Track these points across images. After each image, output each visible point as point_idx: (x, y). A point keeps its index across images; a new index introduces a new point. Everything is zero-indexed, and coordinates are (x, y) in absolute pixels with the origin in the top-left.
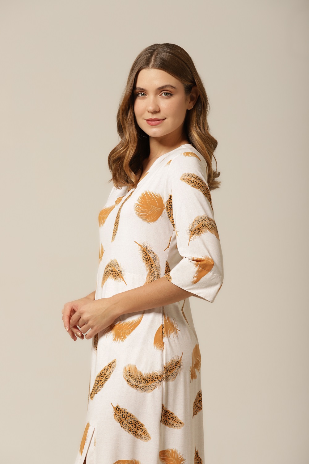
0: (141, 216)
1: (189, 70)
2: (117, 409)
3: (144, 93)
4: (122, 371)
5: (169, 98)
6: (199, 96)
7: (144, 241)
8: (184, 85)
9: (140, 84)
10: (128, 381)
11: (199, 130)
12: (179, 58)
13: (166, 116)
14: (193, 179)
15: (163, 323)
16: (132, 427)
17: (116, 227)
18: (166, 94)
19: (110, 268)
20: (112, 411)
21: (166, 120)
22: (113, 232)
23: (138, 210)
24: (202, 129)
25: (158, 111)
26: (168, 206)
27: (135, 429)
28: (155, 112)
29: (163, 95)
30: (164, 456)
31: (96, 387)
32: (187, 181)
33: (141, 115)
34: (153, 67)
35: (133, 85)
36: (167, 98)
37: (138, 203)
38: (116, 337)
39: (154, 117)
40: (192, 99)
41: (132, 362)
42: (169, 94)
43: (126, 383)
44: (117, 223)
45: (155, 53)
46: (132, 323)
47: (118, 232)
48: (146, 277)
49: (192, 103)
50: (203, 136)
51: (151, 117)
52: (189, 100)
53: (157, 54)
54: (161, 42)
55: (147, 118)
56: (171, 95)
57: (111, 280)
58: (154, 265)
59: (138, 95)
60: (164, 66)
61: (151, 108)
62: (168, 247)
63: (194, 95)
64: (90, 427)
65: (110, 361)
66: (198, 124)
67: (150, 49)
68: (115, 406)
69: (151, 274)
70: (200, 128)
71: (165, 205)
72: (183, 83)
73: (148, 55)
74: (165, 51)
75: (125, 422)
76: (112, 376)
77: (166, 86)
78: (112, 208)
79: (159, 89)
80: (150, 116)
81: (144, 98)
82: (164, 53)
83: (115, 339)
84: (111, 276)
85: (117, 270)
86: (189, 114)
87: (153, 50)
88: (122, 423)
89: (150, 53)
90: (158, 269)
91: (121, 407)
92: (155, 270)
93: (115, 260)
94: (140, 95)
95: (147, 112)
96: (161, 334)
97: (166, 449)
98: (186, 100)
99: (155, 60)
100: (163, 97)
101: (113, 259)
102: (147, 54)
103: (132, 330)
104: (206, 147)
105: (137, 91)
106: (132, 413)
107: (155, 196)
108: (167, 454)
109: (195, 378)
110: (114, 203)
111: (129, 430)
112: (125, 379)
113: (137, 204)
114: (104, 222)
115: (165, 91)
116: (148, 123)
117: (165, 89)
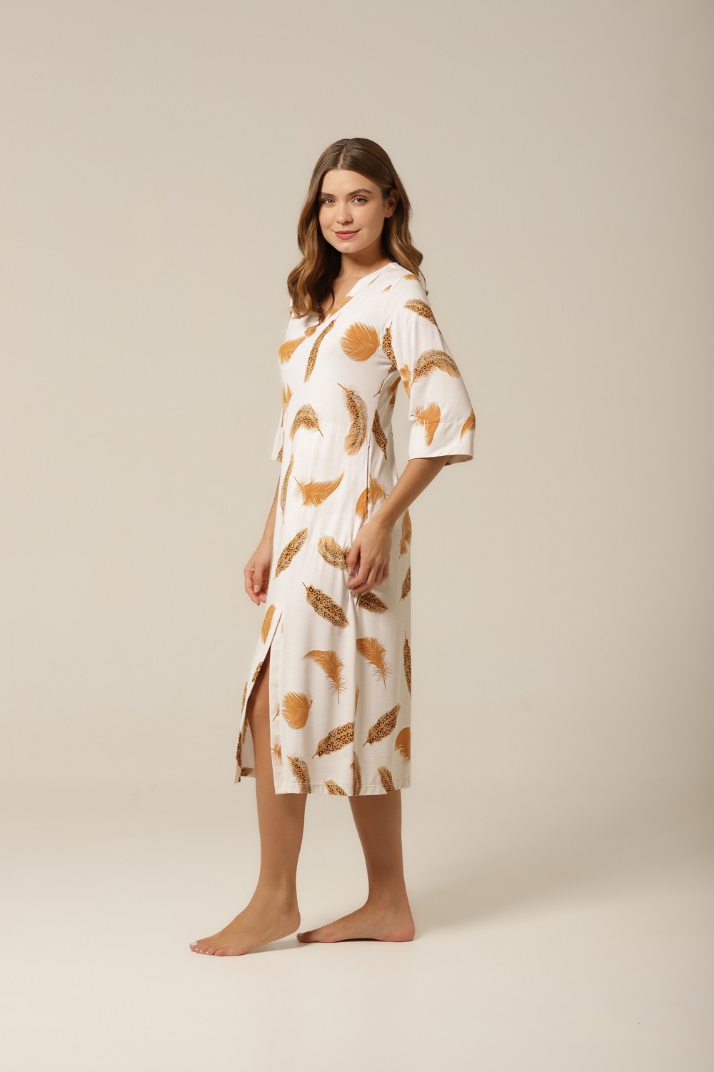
0: (348, 353)
1: (386, 169)
2: (311, 589)
3: (332, 199)
4: (317, 544)
5: (363, 204)
6: (400, 199)
7: (348, 384)
8: (382, 188)
9: (326, 189)
10: (324, 556)
11: (400, 242)
12: (374, 156)
13: (360, 227)
14: (420, 306)
15: (369, 487)
16: (328, 612)
17: (311, 365)
18: (360, 200)
19: (302, 415)
20: (304, 592)
21: (360, 232)
22: (305, 369)
23: (344, 345)
24: (404, 240)
25: (350, 221)
26: (386, 342)
27: (331, 614)
28: (347, 223)
29: (356, 201)
30: (362, 645)
31: (283, 562)
32: (413, 308)
33: (329, 227)
34: (342, 167)
35: (317, 189)
36: (360, 205)
37: (345, 336)
38: (306, 500)
39: (346, 229)
40: (391, 204)
41: (330, 533)
42: (363, 200)
43: (322, 559)
44: (312, 359)
45: (344, 150)
46: (329, 485)
47: (314, 371)
48: (349, 429)
49: (391, 209)
50: (406, 250)
52: (388, 206)
53: (347, 152)
54: (350, 137)
55: (337, 231)
56: (366, 201)
57: (302, 430)
58: (360, 415)
59: (324, 202)
60: (355, 166)
61: (341, 218)
62: (379, 392)
63: (393, 200)
64: (276, 611)
65: (300, 530)
66: (399, 234)
67: (337, 146)
68: (308, 586)
69: (355, 425)
70: (402, 241)
71: (381, 341)
72: (379, 186)
74: (356, 148)
75: (320, 606)
76: (303, 549)
77: (359, 191)
78: (301, 341)
79: (351, 194)
80: (340, 228)
81: (332, 206)
82: (356, 150)
83: (305, 503)
84: (303, 425)
85: (312, 417)
86: (387, 223)
87: (340, 147)
88: (316, 607)
89: (338, 151)
90: (365, 419)
91: (316, 587)
92: (360, 421)
93: (309, 405)
94: (327, 202)
95: (336, 222)
96: (365, 499)
97: (364, 637)
98: (384, 206)
99: (344, 159)
100: (356, 204)
101: (306, 403)
102: (335, 152)
103: (329, 494)
104: (412, 263)
105: (323, 197)
106: (329, 595)
107: (367, 329)
108: (365, 643)
109: (406, 552)
110: (303, 334)
111: (325, 615)
112: (321, 553)
113: (344, 339)
114: (289, 357)
115: (358, 197)
116: (338, 236)
117: (358, 194)
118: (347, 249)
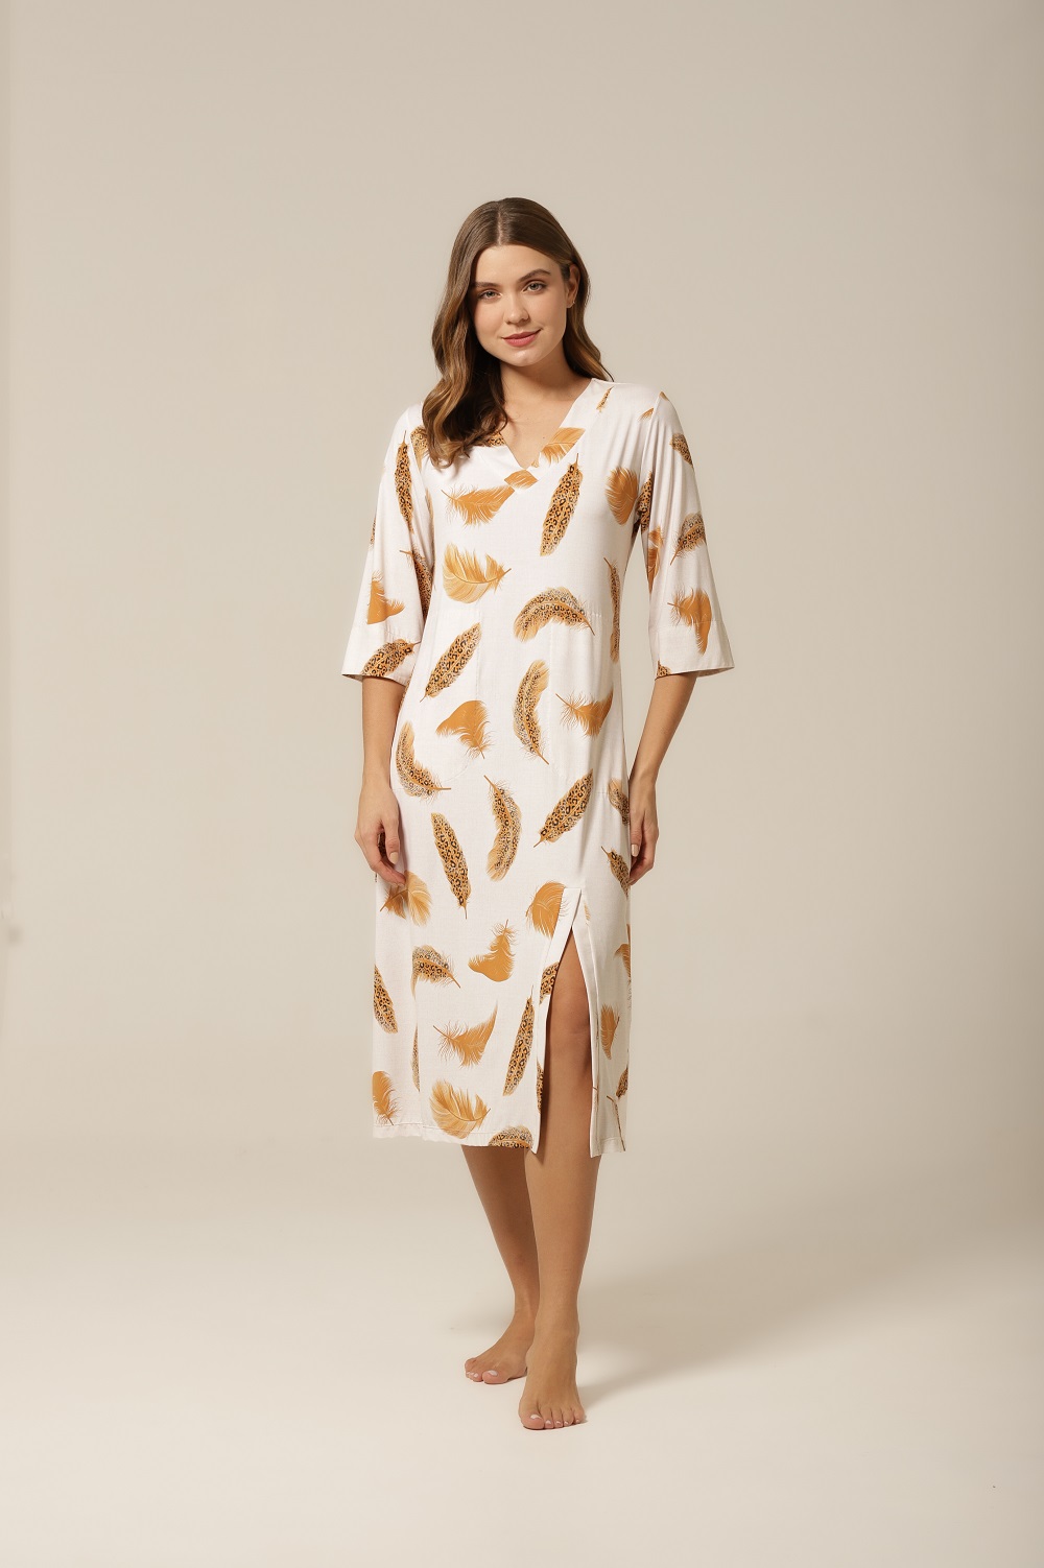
0: (616, 513)
2: (613, 856)
3: (493, 290)
4: (605, 791)
5: (541, 292)
8: (561, 265)
9: (484, 276)
10: (619, 808)
13: (540, 325)
18: (535, 287)
19: (548, 603)
21: (541, 333)
23: (611, 502)
25: (526, 318)
26: (646, 494)
28: (521, 322)
29: (529, 289)
32: (679, 446)
33: (493, 332)
34: (503, 242)
35: (469, 278)
36: (537, 294)
37: (610, 488)
39: (521, 331)
40: (573, 288)
42: (540, 287)
45: (499, 217)
49: (572, 295)
51: (515, 332)
52: (568, 291)
53: (504, 219)
55: (507, 335)
56: (544, 286)
59: (481, 297)
60: (519, 237)
61: (514, 315)
63: (575, 281)
68: (609, 851)
72: (558, 262)
73: (488, 224)
74: (514, 213)
77: (535, 273)
78: (504, 492)
79: (522, 279)
80: (513, 331)
81: (495, 300)
82: (512, 216)
85: (571, 607)
91: (618, 853)
94: (486, 296)
95: (505, 324)
98: (564, 292)
99: (505, 230)
100: (530, 293)
102: (484, 220)
103: (603, 719)
105: (479, 289)
110: (503, 483)
112: (613, 804)
113: (609, 491)
115: (532, 282)
116: (510, 343)
117: (533, 278)
118: (526, 360)
